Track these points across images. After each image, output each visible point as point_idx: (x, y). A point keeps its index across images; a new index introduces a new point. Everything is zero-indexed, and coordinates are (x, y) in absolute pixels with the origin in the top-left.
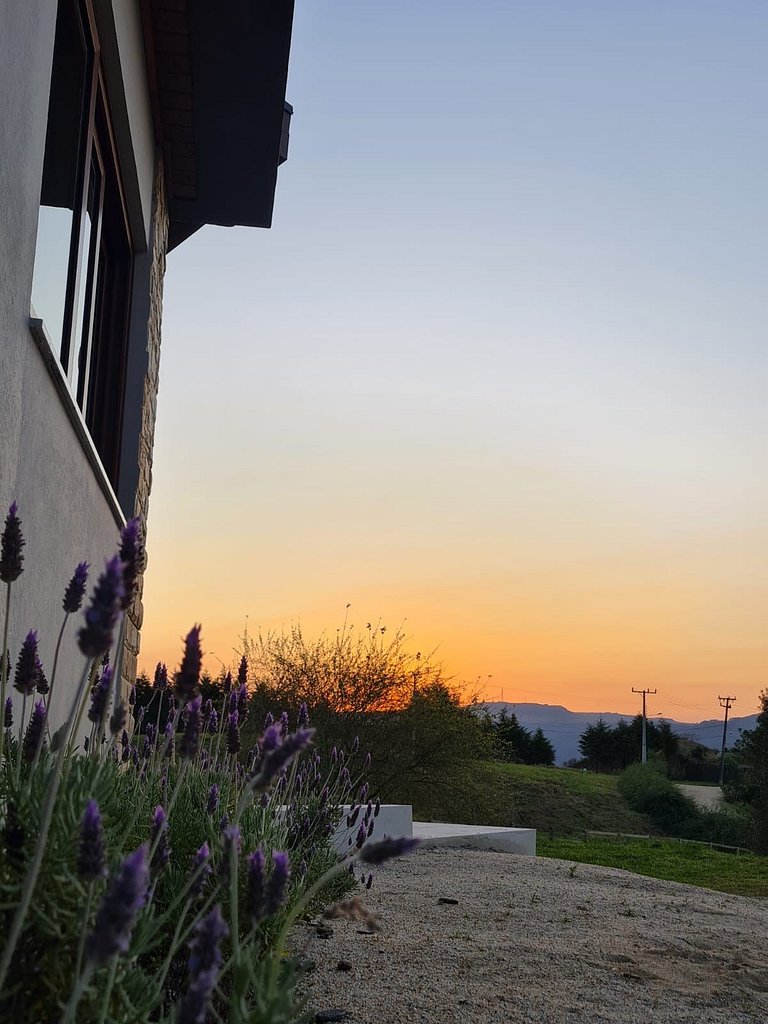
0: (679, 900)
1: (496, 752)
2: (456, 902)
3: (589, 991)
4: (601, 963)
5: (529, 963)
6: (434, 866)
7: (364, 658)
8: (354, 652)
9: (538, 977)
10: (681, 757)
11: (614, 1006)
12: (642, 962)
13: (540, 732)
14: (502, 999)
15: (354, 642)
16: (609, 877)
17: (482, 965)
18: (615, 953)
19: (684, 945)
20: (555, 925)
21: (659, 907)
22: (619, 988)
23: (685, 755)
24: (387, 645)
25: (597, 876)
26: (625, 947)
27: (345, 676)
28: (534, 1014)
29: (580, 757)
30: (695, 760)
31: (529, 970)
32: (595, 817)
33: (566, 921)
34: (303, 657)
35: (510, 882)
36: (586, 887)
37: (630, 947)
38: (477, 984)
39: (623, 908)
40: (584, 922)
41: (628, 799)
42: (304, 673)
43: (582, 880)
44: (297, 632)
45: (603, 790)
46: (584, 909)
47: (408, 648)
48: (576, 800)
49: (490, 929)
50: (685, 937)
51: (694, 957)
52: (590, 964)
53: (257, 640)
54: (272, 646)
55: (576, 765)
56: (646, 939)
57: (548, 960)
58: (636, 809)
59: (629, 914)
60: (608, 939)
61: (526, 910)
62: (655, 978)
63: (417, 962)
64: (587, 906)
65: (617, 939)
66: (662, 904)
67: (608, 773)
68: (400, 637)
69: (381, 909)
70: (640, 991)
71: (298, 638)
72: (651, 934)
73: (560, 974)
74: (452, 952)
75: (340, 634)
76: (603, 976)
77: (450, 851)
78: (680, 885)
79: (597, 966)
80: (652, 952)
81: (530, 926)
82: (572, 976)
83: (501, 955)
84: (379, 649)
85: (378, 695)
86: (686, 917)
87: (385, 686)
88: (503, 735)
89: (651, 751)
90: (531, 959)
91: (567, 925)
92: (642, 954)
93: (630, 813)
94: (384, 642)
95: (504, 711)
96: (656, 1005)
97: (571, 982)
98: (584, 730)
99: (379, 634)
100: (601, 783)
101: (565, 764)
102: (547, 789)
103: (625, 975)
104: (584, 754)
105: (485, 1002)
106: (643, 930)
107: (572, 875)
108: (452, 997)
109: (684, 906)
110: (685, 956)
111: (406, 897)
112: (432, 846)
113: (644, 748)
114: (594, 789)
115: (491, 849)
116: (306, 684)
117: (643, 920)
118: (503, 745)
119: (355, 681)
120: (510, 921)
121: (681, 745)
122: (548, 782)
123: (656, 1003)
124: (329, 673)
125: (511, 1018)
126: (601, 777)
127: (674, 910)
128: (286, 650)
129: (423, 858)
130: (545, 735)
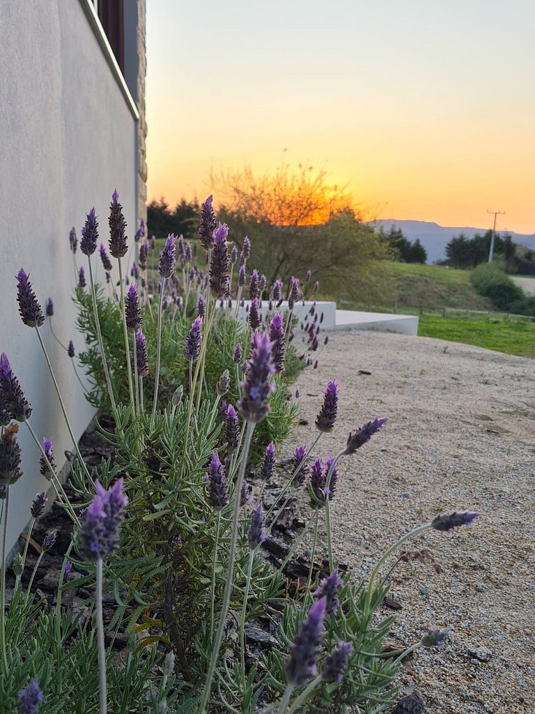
0: (518, 371)
1: (387, 256)
2: (369, 374)
3: (464, 442)
4: (472, 421)
5: (423, 421)
6: (352, 344)
7: (296, 189)
8: (289, 184)
9: (430, 431)
10: (516, 258)
11: (482, 452)
12: (497, 420)
13: (418, 241)
14: (409, 448)
15: (289, 177)
16: (470, 353)
17: (393, 422)
18: (480, 414)
19: (525, 407)
20: (437, 391)
21: (506, 377)
22: (484, 440)
23: (519, 257)
24: (313, 179)
25: (462, 352)
26: (485, 409)
27: (283, 202)
28: (430, 459)
29: (444, 258)
30: (525, 260)
31: (424, 426)
32: (452, 299)
33: (445, 388)
34: (253, 188)
35: (404, 357)
36: (454, 361)
37: (489, 408)
38: (391, 436)
39: (482, 378)
40: (457, 388)
41: (476, 287)
42: (253, 199)
43: (451, 355)
44: (248, 170)
45: (459, 281)
46: (456, 379)
47: (328, 182)
48: (440, 287)
49: (394, 393)
50: (525, 401)
51: (532, 416)
52: (464, 422)
53: (219, 176)
54: (231, 180)
55: (442, 264)
56: (499, 402)
57: (436, 418)
58: (481, 294)
59: (486, 383)
60: (474, 402)
61: (417, 379)
62: (507, 432)
63: (350, 420)
64: (458, 377)
65: (479, 402)
66: (508, 375)
67: (463, 269)
68: (322, 174)
69: (321, 377)
70: (498, 442)
71: (249, 174)
72: (503, 398)
73: (444, 429)
74: (373, 413)
75: (279, 172)
76: (473, 430)
77: (361, 332)
78: (517, 358)
79: (469, 423)
80: (503, 412)
81: (421, 391)
82: (453, 430)
83: (404, 414)
84: (307, 182)
85: (307, 216)
86: (524, 384)
87: (311, 210)
88: (392, 245)
89: (496, 255)
90: (424, 418)
91: (445, 391)
92: (497, 413)
93: (476, 296)
94: (312, 178)
95: (393, 226)
96: (509, 452)
97: (452, 434)
98: (449, 240)
99: (307, 173)
100: (459, 276)
101: (434, 263)
102: (420, 280)
103: (488, 431)
104: (448, 256)
105: (397, 450)
106: (496, 396)
107: (445, 352)
108: (376, 445)
109: (523, 376)
110: (526, 415)
111: (336, 369)
112: (348, 329)
113: (491, 252)
114: (452, 280)
115: (388, 331)
116: (255, 207)
117: (496, 388)
118: (393, 251)
119: (289, 206)
120: (407, 388)
121: (518, 250)
122: (421, 275)
123: (509, 450)
124: (271, 200)
125: (416, 462)
126: (459, 272)
127: (516, 379)
128: (240, 183)
129: (344, 339)
130: (422, 243)
